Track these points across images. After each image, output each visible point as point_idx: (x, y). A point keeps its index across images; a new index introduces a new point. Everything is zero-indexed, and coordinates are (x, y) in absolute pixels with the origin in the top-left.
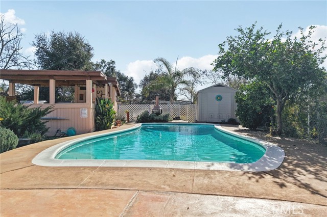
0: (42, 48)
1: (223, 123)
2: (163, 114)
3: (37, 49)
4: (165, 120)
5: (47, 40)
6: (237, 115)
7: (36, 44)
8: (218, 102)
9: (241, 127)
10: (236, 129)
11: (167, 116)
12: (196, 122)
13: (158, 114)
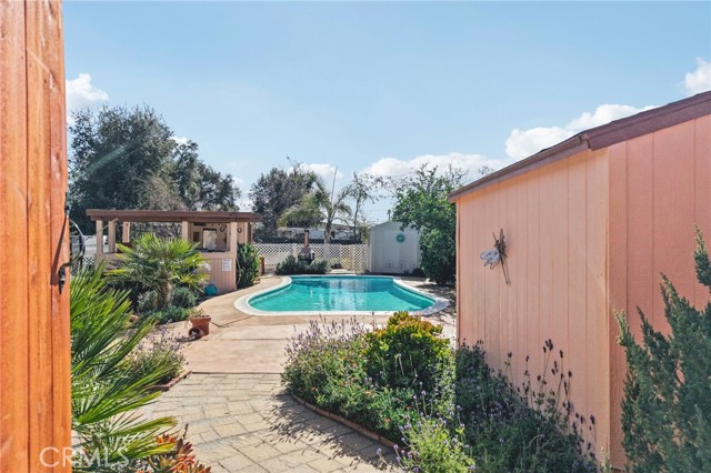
0: (83, 134)
1: (406, 275)
2: (318, 260)
3: (75, 136)
4: (321, 270)
5: (92, 121)
6: (422, 265)
7: (75, 128)
8: (398, 244)
9: (427, 282)
10: (421, 283)
11: (323, 264)
12: (367, 272)
13: (309, 261)
